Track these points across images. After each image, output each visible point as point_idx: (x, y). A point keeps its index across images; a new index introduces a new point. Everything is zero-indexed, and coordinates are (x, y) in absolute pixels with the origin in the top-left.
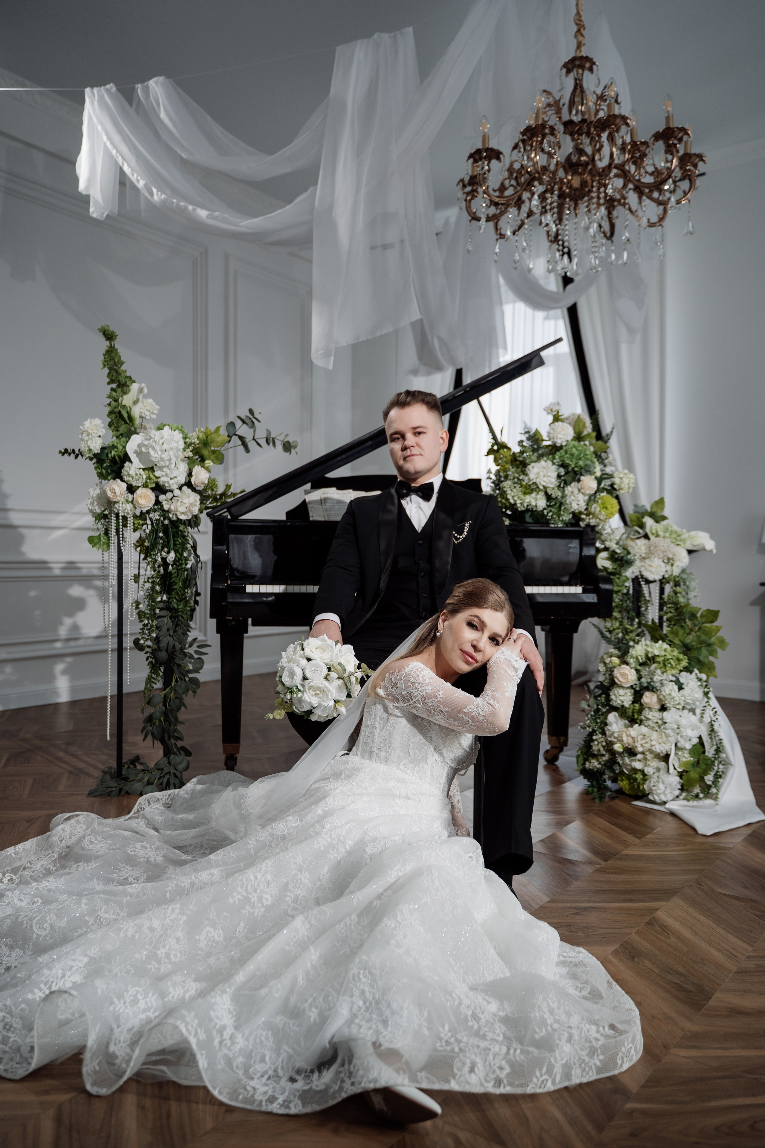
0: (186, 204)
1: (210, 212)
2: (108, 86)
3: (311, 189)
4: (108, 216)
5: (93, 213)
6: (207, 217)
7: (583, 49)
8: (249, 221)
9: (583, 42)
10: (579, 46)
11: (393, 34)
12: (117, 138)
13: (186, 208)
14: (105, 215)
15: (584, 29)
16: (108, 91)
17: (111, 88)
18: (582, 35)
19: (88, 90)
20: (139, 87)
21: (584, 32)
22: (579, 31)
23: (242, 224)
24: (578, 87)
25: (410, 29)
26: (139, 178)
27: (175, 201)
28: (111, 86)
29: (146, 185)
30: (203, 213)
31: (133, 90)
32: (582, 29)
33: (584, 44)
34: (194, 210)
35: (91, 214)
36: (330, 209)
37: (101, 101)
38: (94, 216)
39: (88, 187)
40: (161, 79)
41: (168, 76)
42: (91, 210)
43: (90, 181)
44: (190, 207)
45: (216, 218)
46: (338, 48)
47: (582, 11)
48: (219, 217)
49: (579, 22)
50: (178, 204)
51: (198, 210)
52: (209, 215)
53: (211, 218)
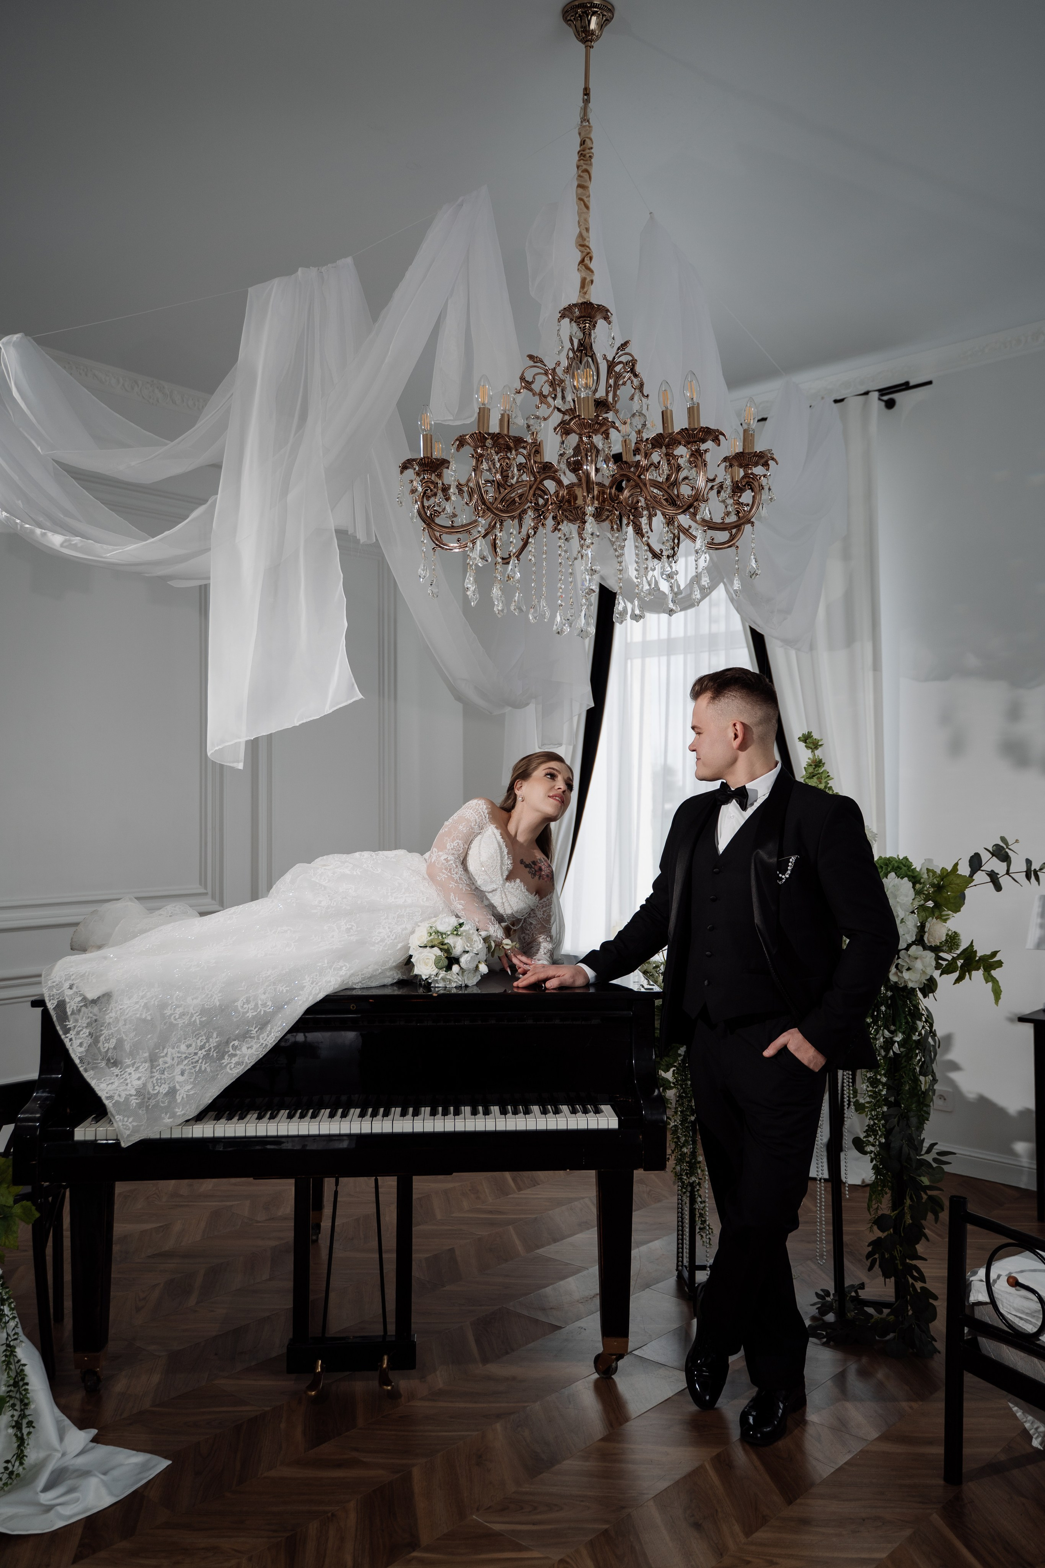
0: (33, 527)
1: (68, 537)
3: (208, 502)
6: (62, 545)
7: (590, 289)
8: (120, 549)
9: (588, 279)
10: (584, 284)
11: (323, 269)
13: (33, 532)
15: (591, 259)
18: (588, 268)
21: (592, 266)
22: (582, 262)
23: (110, 553)
24: (585, 344)
25: (349, 260)
27: (18, 521)
30: (56, 539)
32: (587, 261)
33: (592, 282)
34: (44, 535)
40: (15, 337)
41: (27, 331)
44: (38, 531)
45: (74, 547)
46: (251, 290)
47: (587, 230)
48: (79, 545)
49: (583, 249)
50: (22, 526)
51: (50, 534)
52: (65, 541)
53: (66, 547)
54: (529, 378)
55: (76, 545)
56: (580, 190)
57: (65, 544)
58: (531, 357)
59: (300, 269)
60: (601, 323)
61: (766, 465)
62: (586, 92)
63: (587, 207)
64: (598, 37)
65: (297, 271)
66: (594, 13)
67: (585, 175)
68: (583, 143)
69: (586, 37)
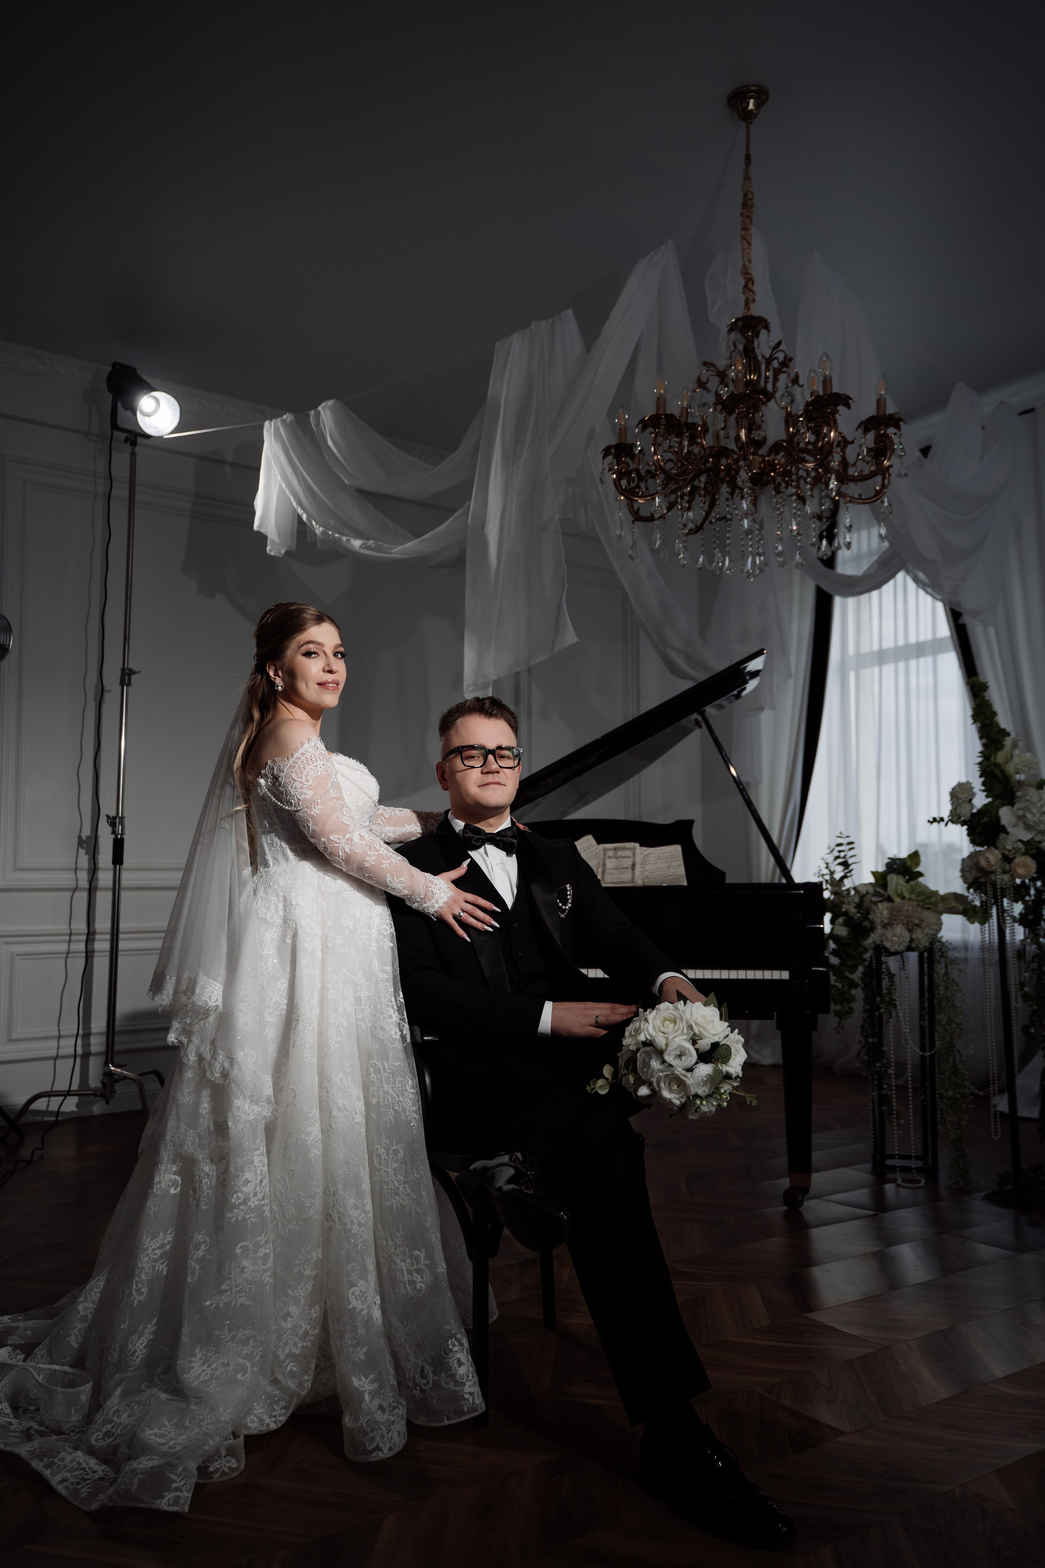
0: (340, 536)
1: (364, 541)
2: (284, 417)
3: (467, 504)
4: (287, 552)
5: (271, 551)
6: (360, 547)
7: (752, 306)
8: (400, 547)
9: (751, 298)
10: (747, 303)
11: (552, 320)
12: (289, 470)
13: (340, 539)
14: (283, 552)
15: (753, 283)
16: (284, 422)
17: (287, 418)
18: (751, 290)
19: (267, 423)
20: (312, 413)
21: (755, 288)
22: (746, 286)
23: (393, 551)
24: (749, 352)
25: (570, 311)
26: (302, 512)
27: (330, 533)
28: (288, 417)
29: (307, 518)
30: (357, 543)
31: (308, 416)
32: (750, 283)
33: (754, 301)
34: (348, 541)
35: (268, 552)
36: (482, 524)
37: (277, 434)
38: (272, 554)
39: (260, 525)
40: (330, 403)
41: (339, 397)
42: (268, 548)
43: (262, 519)
44: (344, 539)
45: (369, 548)
46: (497, 344)
47: (750, 261)
48: (373, 546)
49: (746, 276)
50: (333, 536)
51: (352, 540)
52: (363, 544)
53: (364, 548)
54: (704, 380)
55: (370, 546)
56: (743, 232)
57: (363, 546)
58: (705, 364)
59: (533, 323)
60: (763, 332)
61: (898, 427)
62: (748, 158)
63: (749, 244)
64: (756, 115)
65: (530, 325)
66: (751, 97)
67: (747, 220)
68: (745, 195)
69: (748, 117)
